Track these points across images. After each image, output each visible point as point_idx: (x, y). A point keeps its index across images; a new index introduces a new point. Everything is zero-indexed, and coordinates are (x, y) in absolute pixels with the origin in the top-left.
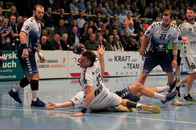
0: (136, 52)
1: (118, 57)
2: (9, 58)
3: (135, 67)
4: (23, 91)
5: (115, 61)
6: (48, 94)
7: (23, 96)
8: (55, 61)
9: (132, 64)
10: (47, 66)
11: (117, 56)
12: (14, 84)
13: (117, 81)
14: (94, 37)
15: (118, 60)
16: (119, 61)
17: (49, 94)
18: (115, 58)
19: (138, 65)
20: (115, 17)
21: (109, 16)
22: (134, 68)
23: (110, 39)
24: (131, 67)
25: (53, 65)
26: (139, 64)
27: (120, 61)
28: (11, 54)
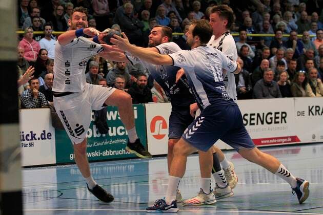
1: (314, 108)
4: (148, 177)
5: (309, 115)
6: (192, 180)
7: (148, 186)
11: (313, 107)
12: (131, 164)
13: (314, 150)
14: (271, 75)
15: (314, 113)
16: (316, 114)
17: (194, 180)
18: (310, 110)
20: (305, 36)
21: (295, 36)
23: (300, 77)
27: (319, 114)
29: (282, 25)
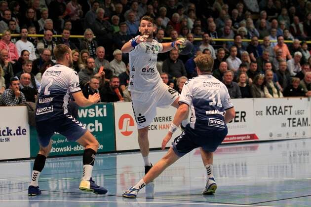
0: (301, 99)
1: (272, 108)
2: (90, 116)
3: (300, 124)
4: (116, 170)
5: (267, 114)
7: (116, 180)
8: (167, 119)
9: (295, 119)
10: (153, 127)
11: (270, 107)
12: (100, 159)
13: (271, 148)
15: (271, 112)
16: (273, 114)
18: (268, 110)
19: (305, 120)
20: (266, 41)
21: (256, 41)
22: (299, 126)
24: (294, 124)
25: (164, 125)
26: (307, 119)
27: (276, 114)
28: (93, 110)
29: (242, 30)
